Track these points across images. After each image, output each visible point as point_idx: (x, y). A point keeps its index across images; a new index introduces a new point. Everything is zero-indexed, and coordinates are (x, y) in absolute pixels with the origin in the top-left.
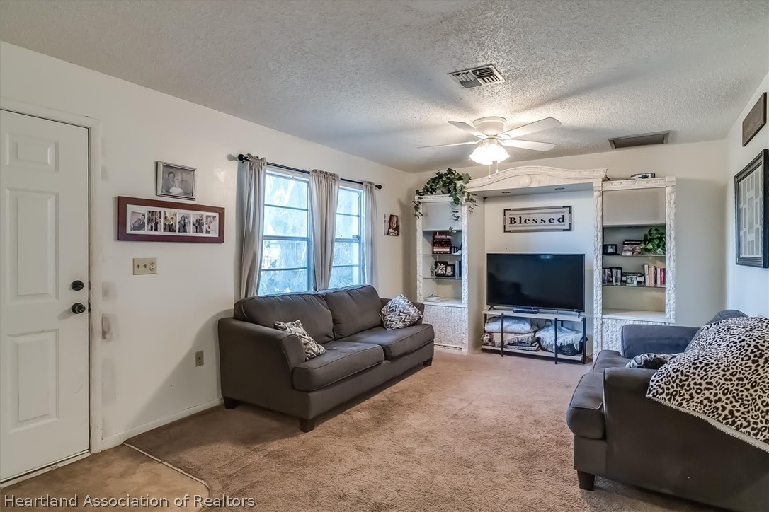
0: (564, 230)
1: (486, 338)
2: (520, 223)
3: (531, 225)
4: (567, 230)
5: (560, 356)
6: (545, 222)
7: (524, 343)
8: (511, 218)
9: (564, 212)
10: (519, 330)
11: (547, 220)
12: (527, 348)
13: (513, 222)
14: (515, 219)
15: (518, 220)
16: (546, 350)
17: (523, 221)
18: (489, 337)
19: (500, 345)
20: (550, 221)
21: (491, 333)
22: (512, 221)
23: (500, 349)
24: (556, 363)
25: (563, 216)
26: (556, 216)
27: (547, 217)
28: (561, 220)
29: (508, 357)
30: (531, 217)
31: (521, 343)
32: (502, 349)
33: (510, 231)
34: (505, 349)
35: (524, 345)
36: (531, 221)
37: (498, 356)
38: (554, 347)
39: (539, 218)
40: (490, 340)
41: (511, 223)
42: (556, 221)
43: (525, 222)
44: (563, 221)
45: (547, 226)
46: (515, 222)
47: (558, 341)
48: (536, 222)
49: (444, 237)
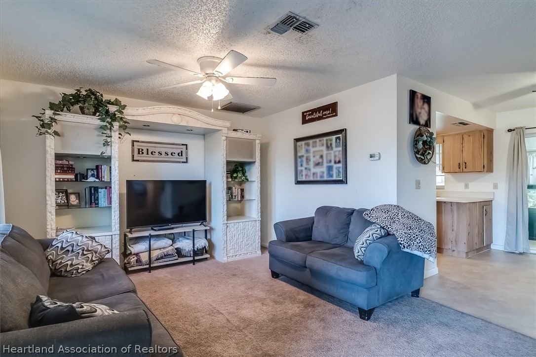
0: (183, 162)
1: (133, 259)
2: (148, 154)
3: (156, 157)
4: (185, 162)
5: (196, 258)
6: (168, 155)
7: (170, 255)
8: (139, 149)
9: (182, 149)
10: (162, 245)
11: (170, 154)
12: (171, 259)
13: (141, 153)
14: (142, 150)
15: (145, 151)
16: (186, 256)
17: (150, 153)
18: (136, 258)
19: (148, 262)
20: (172, 154)
21: (137, 254)
22: (140, 151)
23: (148, 266)
24: (194, 264)
25: (182, 151)
26: (177, 151)
27: (170, 151)
28: (180, 154)
29: (156, 271)
30: (157, 150)
31: (167, 256)
32: (150, 266)
33: (138, 161)
34: (152, 266)
35: (169, 256)
36: (157, 154)
37: (146, 273)
38: (192, 253)
39: (163, 151)
40: (137, 261)
41: (139, 153)
42: (176, 154)
43: (152, 153)
44: (182, 155)
45: (170, 158)
46: (143, 153)
47: (196, 247)
48: (161, 154)
49: (65, 162)
